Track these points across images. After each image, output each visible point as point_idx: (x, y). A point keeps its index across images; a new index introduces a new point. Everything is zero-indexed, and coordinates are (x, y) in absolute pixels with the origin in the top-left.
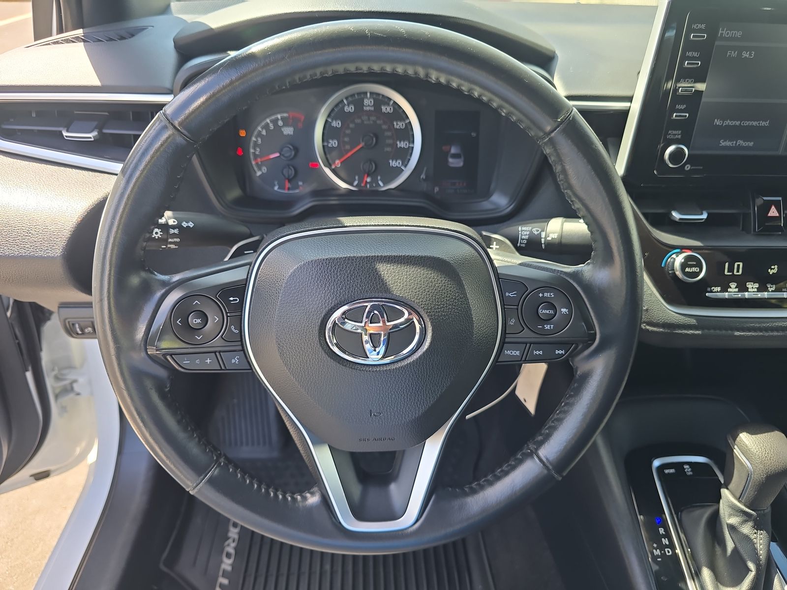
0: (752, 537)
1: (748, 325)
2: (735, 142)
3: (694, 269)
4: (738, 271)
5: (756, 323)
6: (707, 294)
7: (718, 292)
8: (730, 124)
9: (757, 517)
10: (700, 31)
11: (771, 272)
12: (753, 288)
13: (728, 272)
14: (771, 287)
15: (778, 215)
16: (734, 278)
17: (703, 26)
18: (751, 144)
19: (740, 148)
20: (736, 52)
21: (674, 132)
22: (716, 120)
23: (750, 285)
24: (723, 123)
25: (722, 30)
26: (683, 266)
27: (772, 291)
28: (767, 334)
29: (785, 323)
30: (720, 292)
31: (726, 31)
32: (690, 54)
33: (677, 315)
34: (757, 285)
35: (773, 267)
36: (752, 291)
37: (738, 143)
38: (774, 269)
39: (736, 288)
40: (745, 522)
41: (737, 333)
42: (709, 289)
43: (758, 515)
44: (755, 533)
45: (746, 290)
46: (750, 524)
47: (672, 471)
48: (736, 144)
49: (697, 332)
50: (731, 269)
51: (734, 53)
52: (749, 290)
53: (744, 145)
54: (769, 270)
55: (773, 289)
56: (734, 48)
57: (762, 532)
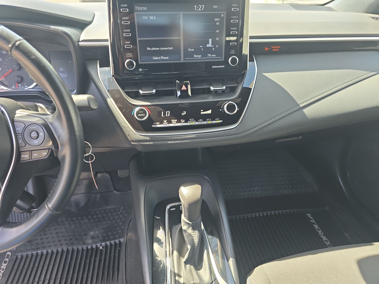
0: (192, 234)
1: (174, 138)
2: (160, 57)
3: (143, 115)
4: (168, 115)
5: (177, 137)
6: (152, 126)
7: (158, 124)
8: (155, 49)
9: (192, 225)
10: (125, 7)
11: (183, 114)
12: (174, 122)
13: (163, 116)
14: (182, 121)
15: (186, 89)
16: (165, 118)
17: (126, 5)
18: (168, 58)
19: (163, 60)
20: (147, 17)
21: (129, 54)
22: (147, 48)
23: (173, 121)
24: (151, 49)
25: (137, 7)
26: (138, 113)
27: (183, 123)
28: (183, 141)
29: (190, 136)
30: (159, 124)
31: (139, 7)
32: (124, 18)
33: (140, 136)
34: (176, 120)
35: (184, 112)
36: (174, 123)
37: (161, 58)
38: (184, 113)
39: (166, 122)
40: (189, 227)
41: (170, 142)
42: (154, 124)
43: (193, 224)
44: (193, 232)
45: (171, 123)
46: (191, 228)
47: (174, 209)
48: (160, 58)
49: (151, 143)
50: (164, 114)
51: (146, 17)
52: (173, 123)
53: (164, 58)
54: (182, 114)
55: (184, 121)
56: (146, 15)
57: (196, 231)
